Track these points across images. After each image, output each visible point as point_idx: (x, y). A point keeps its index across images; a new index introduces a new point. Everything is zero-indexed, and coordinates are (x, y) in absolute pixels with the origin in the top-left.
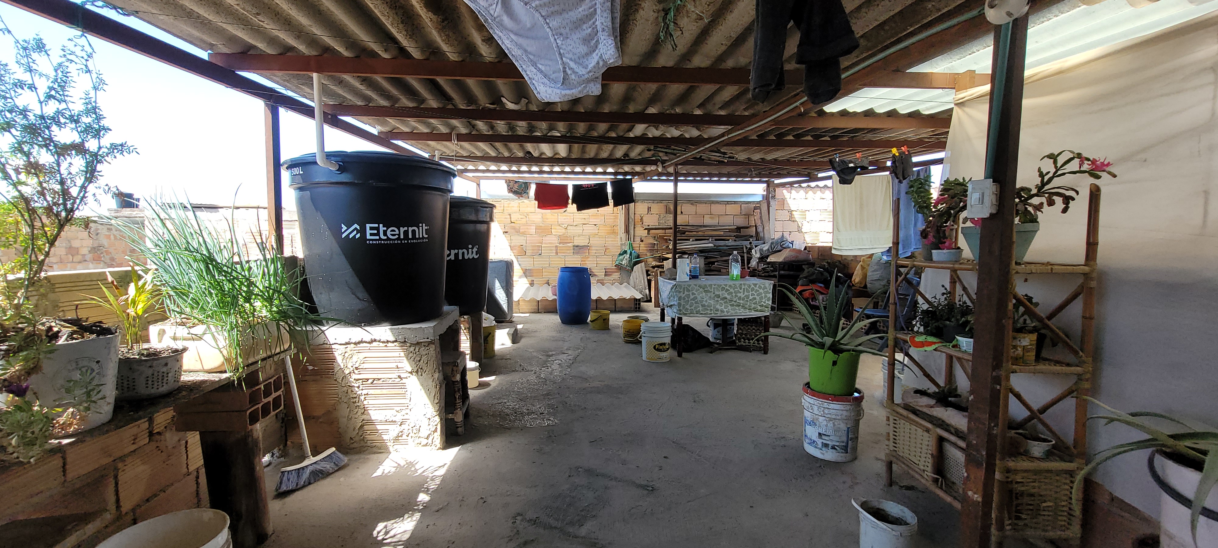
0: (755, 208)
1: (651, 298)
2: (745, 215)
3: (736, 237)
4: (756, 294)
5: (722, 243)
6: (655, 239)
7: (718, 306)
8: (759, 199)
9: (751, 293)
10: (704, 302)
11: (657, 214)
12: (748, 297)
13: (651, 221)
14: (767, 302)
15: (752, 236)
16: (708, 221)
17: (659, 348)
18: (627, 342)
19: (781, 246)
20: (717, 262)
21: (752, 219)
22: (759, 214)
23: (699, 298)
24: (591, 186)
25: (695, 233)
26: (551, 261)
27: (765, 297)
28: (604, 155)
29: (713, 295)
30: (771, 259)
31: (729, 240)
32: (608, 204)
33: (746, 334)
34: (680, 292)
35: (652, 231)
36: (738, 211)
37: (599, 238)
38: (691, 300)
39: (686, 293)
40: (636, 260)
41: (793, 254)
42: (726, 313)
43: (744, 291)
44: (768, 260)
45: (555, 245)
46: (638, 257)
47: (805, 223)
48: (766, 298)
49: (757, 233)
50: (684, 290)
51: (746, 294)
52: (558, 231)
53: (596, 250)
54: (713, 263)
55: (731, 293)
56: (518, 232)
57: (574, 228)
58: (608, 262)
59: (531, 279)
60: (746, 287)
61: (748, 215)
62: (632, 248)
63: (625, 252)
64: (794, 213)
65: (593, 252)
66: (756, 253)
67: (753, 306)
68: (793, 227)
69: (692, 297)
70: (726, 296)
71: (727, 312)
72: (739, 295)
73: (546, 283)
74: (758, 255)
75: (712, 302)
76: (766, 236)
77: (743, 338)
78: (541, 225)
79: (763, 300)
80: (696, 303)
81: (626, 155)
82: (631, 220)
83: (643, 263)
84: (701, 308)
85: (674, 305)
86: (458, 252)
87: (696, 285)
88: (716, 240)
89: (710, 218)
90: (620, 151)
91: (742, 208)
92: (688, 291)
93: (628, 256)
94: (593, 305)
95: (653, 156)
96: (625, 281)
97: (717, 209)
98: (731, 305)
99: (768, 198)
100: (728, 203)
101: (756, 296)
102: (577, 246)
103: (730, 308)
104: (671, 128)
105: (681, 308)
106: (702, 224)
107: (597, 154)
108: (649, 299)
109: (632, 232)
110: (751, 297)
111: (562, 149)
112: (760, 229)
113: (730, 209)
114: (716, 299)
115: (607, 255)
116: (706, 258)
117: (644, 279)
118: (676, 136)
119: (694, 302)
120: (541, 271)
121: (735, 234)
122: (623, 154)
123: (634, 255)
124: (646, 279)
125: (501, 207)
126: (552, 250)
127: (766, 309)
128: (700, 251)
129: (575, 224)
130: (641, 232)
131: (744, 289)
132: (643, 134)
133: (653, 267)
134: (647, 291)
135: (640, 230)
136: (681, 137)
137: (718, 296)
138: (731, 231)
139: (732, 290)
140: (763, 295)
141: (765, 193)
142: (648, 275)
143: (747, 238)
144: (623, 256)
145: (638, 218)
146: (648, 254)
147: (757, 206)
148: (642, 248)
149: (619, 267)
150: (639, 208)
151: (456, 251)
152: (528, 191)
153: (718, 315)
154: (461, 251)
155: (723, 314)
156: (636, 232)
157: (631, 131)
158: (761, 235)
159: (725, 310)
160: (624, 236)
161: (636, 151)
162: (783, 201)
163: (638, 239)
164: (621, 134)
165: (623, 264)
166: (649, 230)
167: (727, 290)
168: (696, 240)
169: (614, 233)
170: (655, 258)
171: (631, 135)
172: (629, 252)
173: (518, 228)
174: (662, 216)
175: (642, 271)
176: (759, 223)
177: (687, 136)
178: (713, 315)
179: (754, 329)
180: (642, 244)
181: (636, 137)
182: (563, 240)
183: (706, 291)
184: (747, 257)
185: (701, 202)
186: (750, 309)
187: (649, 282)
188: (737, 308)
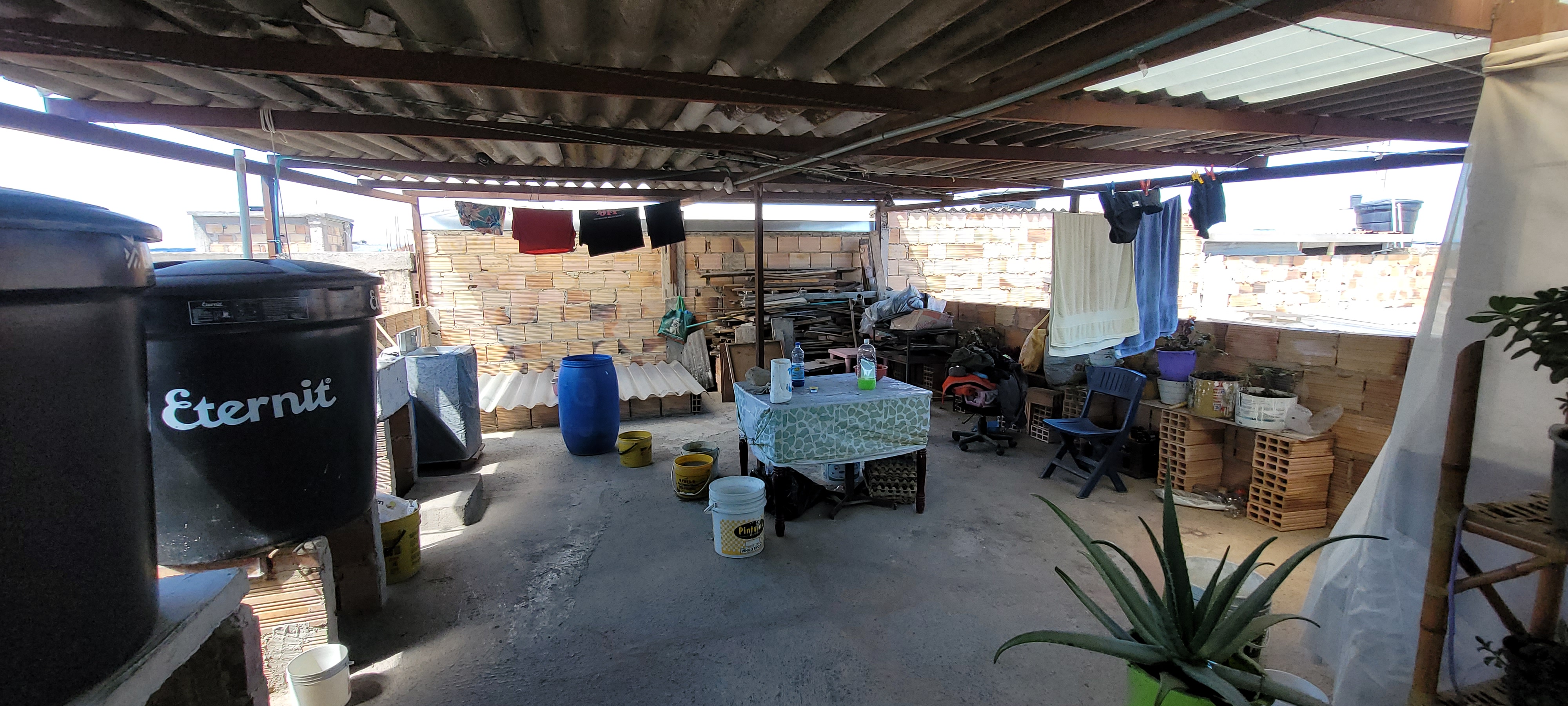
0: (862, 242)
1: (716, 384)
2: (847, 252)
3: (836, 285)
4: (905, 416)
5: (817, 296)
6: (718, 292)
7: (844, 443)
8: (867, 229)
9: (897, 414)
10: (821, 438)
11: (719, 253)
12: (892, 421)
13: (711, 263)
14: (923, 428)
15: (859, 284)
16: (795, 262)
17: (745, 532)
18: (684, 499)
19: (909, 305)
20: (812, 325)
21: (857, 257)
22: (866, 250)
23: (812, 432)
24: (612, 214)
25: (778, 282)
26: (554, 331)
27: (920, 420)
28: (631, 163)
29: (835, 424)
30: (896, 325)
31: (826, 291)
32: (641, 244)
33: (885, 479)
34: (778, 424)
35: (712, 279)
36: (837, 248)
37: (632, 291)
38: (798, 436)
39: (789, 424)
40: (691, 325)
41: (930, 319)
42: (857, 454)
43: (886, 413)
44: (892, 327)
45: (559, 306)
46: (694, 321)
47: (927, 263)
48: (922, 421)
49: (866, 280)
50: (785, 420)
51: (889, 416)
52: (563, 282)
53: (628, 311)
54: (806, 327)
55: (867, 417)
56: (494, 285)
57: (591, 277)
58: (646, 329)
59: (521, 361)
60: (890, 404)
61: (851, 253)
62: (684, 306)
63: (673, 313)
64: (913, 248)
65: (622, 314)
66: (871, 315)
67: (901, 435)
68: (912, 268)
69: (799, 430)
70: (858, 423)
71: (860, 451)
72: (878, 419)
73: (548, 367)
74: (875, 318)
75: (833, 436)
76: (879, 284)
77: (881, 484)
78: (533, 273)
79: (917, 426)
80: (808, 440)
81: (669, 163)
82: (680, 262)
83: (702, 330)
84: (815, 449)
85: (767, 445)
86: (270, 402)
87: (805, 409)
88: (809, 291)
89: (798, 257)
90: (658, 157)
91: (843, 242)
92: (793, 420)
93: (678, 319)
94: (624, 411)
95: (717, 166)
96: (675, 357)
97: (806, 244)
98: (866, 438)
99: (879, 226)
100: (823, 234)
101: (905, 419)
102: (597, 306)
103: (863, 443)
104: (758, 115)
105: (782, 453)
106: (786, 268)
107: (616, 162)
108: (713, 386)
109: (682, 281)
110: (898, 422)
111: (549, 152)
112: (869, 274)
113: (827, 244)
114: (841, 430)
115: (646, 319)
116: (797, 319)
117: (704, 356)
118: (765, 134)
119: (802, 439)
120: (538, 348)
121: (835, 281)
122: (663, 163)
123: (687, 317)
124: (707, 356)
125: (460, 244)
126: (553, 314)
127: (922, 439)
128: (788, 310)
129: (591, 270)
130: (696, 281)
131: (886, 409)
132: (704, 126)
133: (718, 335)
134: (710, 374)
135: (694, 278)
136: (774, 134)
137: (843, 425)
138: (829, 276)
139: (867, 413)
140: (917, 416)
141: (874, 219)
142: (710, 349)
143: (851, 286)
144: (670, 320)
145: (690, 258)
146: (709, 315)
147: (864, 239)
148: (698, 305)
149: (665, 337)
150: (693, 244)
151: (264, 400)
152: (499, 222)
153: (845, 458)
154: (277, 400)
155: (853, 456)
156: (688, 281)
157: (676, 119)
158: (872, 281)
159: (856, 448)
160: (670, 287)
161: (686, 159)
162: (898, 232)
163: (692, 293)
164: (658, 124)
165: (671, 331)
166: (708, 278)
167: (860, 413)
168: (781, 292)
169: (654, 282)
170: (720, 323)
171: (678, 127)
172: (679, 312)
173: (494, 279)
174: (727, 255)
175: (701, 342)
176: (867, 265)
177: (785, 132)
178: (836, 459)
179: (898, 469)
180: (699, 300)
181: (687, 133)
182: (573, 297)
183: (823, 419)
184: (855, 316)
185: (783, 234)
186: (897, 442)
187: (712, 360)
188: (875, 442)
